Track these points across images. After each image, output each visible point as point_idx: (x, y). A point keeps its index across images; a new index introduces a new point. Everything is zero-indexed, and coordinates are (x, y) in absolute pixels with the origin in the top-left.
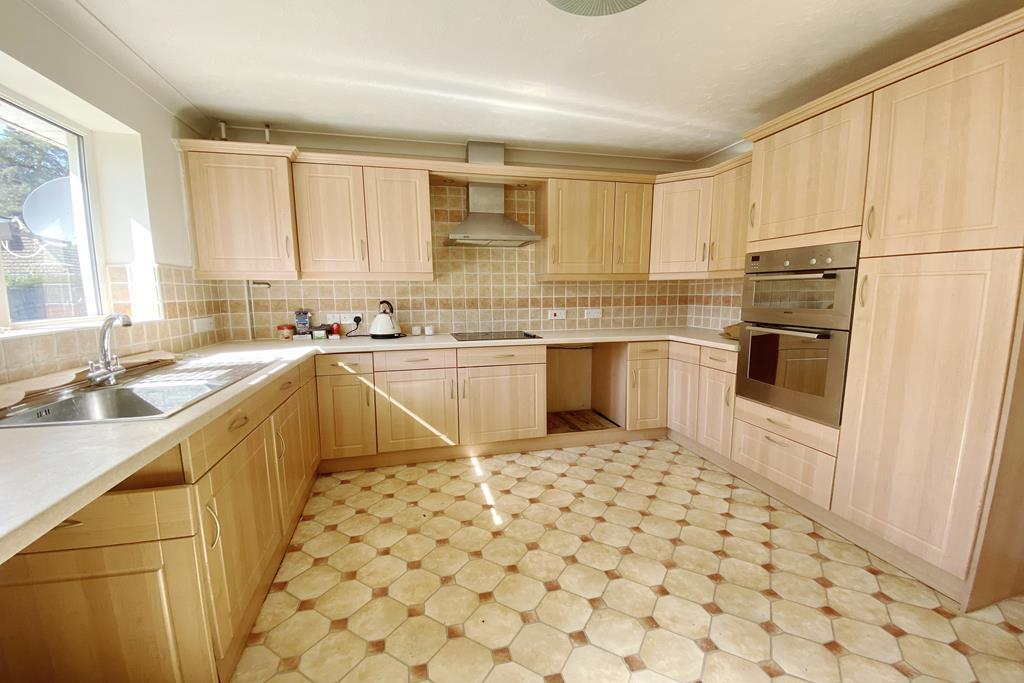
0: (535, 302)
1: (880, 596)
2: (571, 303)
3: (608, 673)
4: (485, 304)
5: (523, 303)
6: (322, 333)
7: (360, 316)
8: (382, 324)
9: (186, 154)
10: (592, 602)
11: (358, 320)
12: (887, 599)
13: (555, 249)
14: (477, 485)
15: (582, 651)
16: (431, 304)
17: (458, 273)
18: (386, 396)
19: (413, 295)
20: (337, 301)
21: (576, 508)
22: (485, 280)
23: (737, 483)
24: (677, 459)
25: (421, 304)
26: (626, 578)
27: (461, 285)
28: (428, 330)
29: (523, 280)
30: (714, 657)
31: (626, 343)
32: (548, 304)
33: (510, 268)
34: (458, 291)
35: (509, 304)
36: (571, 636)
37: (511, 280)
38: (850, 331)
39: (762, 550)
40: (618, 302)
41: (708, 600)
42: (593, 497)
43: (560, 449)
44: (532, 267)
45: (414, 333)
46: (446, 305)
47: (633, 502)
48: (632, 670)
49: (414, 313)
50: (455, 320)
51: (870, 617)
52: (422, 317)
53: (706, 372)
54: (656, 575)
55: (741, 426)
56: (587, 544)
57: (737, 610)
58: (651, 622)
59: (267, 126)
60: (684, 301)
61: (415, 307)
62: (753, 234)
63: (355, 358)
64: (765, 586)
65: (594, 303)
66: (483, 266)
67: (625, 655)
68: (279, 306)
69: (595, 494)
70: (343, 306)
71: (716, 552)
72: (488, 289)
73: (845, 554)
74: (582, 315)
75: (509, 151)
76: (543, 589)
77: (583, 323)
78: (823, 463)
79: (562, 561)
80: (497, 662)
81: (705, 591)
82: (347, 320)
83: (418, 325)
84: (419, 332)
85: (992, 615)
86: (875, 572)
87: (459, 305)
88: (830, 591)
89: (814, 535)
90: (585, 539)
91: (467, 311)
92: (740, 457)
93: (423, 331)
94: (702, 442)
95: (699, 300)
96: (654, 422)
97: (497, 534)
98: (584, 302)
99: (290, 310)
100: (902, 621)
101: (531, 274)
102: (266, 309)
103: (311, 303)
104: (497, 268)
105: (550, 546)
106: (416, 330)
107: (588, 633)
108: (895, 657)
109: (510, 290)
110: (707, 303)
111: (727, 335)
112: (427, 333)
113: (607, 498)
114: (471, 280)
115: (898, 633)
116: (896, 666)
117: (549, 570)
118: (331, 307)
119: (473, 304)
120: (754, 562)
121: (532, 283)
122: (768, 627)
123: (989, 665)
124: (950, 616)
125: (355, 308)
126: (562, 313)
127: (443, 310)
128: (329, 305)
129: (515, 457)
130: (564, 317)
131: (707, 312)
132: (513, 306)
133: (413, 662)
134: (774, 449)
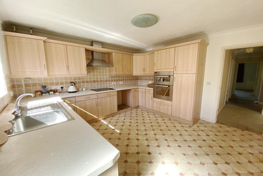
0: (109, 81)
1: (182, 126)
2: (117, 80)
3: (156, 149)
4: (98, 81)
5: (106, 81)
6: (52, 92)
7: (63, 86)
8: (72, 88)
9: (5, 37)
10: (146, 140)
11: (62, 88)
12: (183, 127)
13: (115, 68)
14: (108, 126)
15: (150, 148)
16: (83, 82)
17: (90, 74)
18: (79, 108)
19: (78, 80)
20: (55, 83)
21: (132, 125)
22: (97, 75)
23: (155, 114)
24: (143, 111)
25: (81, 82)
26: (149, 134)
27: (91, 77)
28: (84, 89)
29: (106, 75)
30: (168, 141)
31: (131, 89)
32: (112, 81)
33: (103, 72)
34: (90, 78)
35: (103, 81)
36: (147, 146)
37: (103, 75)
38: (173, 86)
39: (164, 124)
40: (126, 80)
41: (162, 134)
42: (133, 122)
43: (120, 114)
44: (108, 72)
45: (80, 90)
46: (87, 82)
47: (140, 121)
48: (159, 147)
49: (79, 85)
50: (90, 86)
51: (182, 130)
52: (81, 86)
53: (147, 94)
54: (153, 133)
55: (155, 103)
56: (138, 131)
57: (167, 134)
58: (157, 140)
59: (31, 28)
60: (137, 79)
61: (79, 83)
62: (155, 68)
63: (70, 99)
64: (168, 129)
65: (121, 80)
66: (97, 72)
67: (157, 145)
68: (34, 85)
69: (133, 121)
70: (57, 84)
71: (159, 126)
72: (98, 78)
73: (175, 122)
74: (119, 83)
75: (103, 44)
76: (137, 141)
77: (119, 85)
78: (170, 108)
79: (136, 135)
80: (138, 154)
81: (161, 133)
82: (59, 88)
83: (81, 88)
84: (81, 90)
85: (195, 126)
86: (180, 123)
87: (91, 82)
88: (176, 127)
89: (170, 120)
90: (137, 130)
91: (93, 84)
92: (155, 109)
93: (82, 90)
94: (147, 107)
95: (140, 79)
96: (137, 105)
97: (120, 134)
98: (119, 80)
99: (38, 86)
100: (186, 129)
101: (108, 74)
102: (30, 86)
103: (46, 83)
104: (100, 72)
105: (132, 133)
106: (80, 89)
107: (149, 144)
108: (188, 134)
109: (103, 78)
110: (142, 80)
111: (149, 86)
112: (83, 90)
113: (136, 122)
114: (94, 75)
115: (187, 131)
116: (189, 135)
117: (135, 137)
118: (53, 85)
119: (94, 82)
120: (164, 126)
121: (108, 76)
122: (172, 135)
123: (198, 132)
124: (191, 127)
125: (61, 84)
126: (115, 83)
127: (87, 84)
128: (52, 84)
129: (111, 118)
130: (116, 84)
131: (142, 82)
132: (104, 82)
133: (123, 161)
134: (161, 106)
